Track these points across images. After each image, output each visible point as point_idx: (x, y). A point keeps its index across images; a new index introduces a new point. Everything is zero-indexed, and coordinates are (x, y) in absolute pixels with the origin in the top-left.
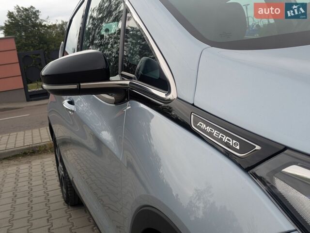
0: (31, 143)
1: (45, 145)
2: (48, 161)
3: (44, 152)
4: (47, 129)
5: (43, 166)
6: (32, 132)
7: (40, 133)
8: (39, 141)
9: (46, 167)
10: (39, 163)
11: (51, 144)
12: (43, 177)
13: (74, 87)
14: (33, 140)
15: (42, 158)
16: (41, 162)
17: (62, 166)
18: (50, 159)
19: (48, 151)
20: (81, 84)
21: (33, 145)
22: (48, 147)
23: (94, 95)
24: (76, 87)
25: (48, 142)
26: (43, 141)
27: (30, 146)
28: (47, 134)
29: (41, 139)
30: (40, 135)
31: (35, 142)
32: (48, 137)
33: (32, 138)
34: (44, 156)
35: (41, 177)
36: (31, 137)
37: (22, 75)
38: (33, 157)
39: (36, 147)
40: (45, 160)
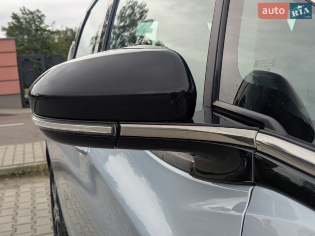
0: (22, 162)
1: (38, 166)
2: (40, 187)
3: (36, 175)
4: (41, 144)
5: (33, 195)
6: (24, 147)
7: (33, 149)
8: (32, 160)
9: (37, 196)
10: (29, 189)
11: (45, 166)
12: (32, 211)
13: (105, 129)
14: (24, 158)
15: (33, 183)
16: (31, 188)
17: (58, 209)
18: (42, 184)
19: (42, 174)
20: (122, 125)
21: (24, 165)
22: (42, 168)
23: (148, 152)
24: (110, 132)
25: (42, 161)
26: (36, 160)
27: (21, 166)
28: (42, 152)
29: (34, 157)
30: (33, 152)
31: (27, 161)
32: (42, 155)
33: (24, 154)
34: (36, 179)
35: (30, 210)
36: (22, 153)
37: (20, 79)
38: (23, 180)
39: (27, 167)
40: (37, 185)
